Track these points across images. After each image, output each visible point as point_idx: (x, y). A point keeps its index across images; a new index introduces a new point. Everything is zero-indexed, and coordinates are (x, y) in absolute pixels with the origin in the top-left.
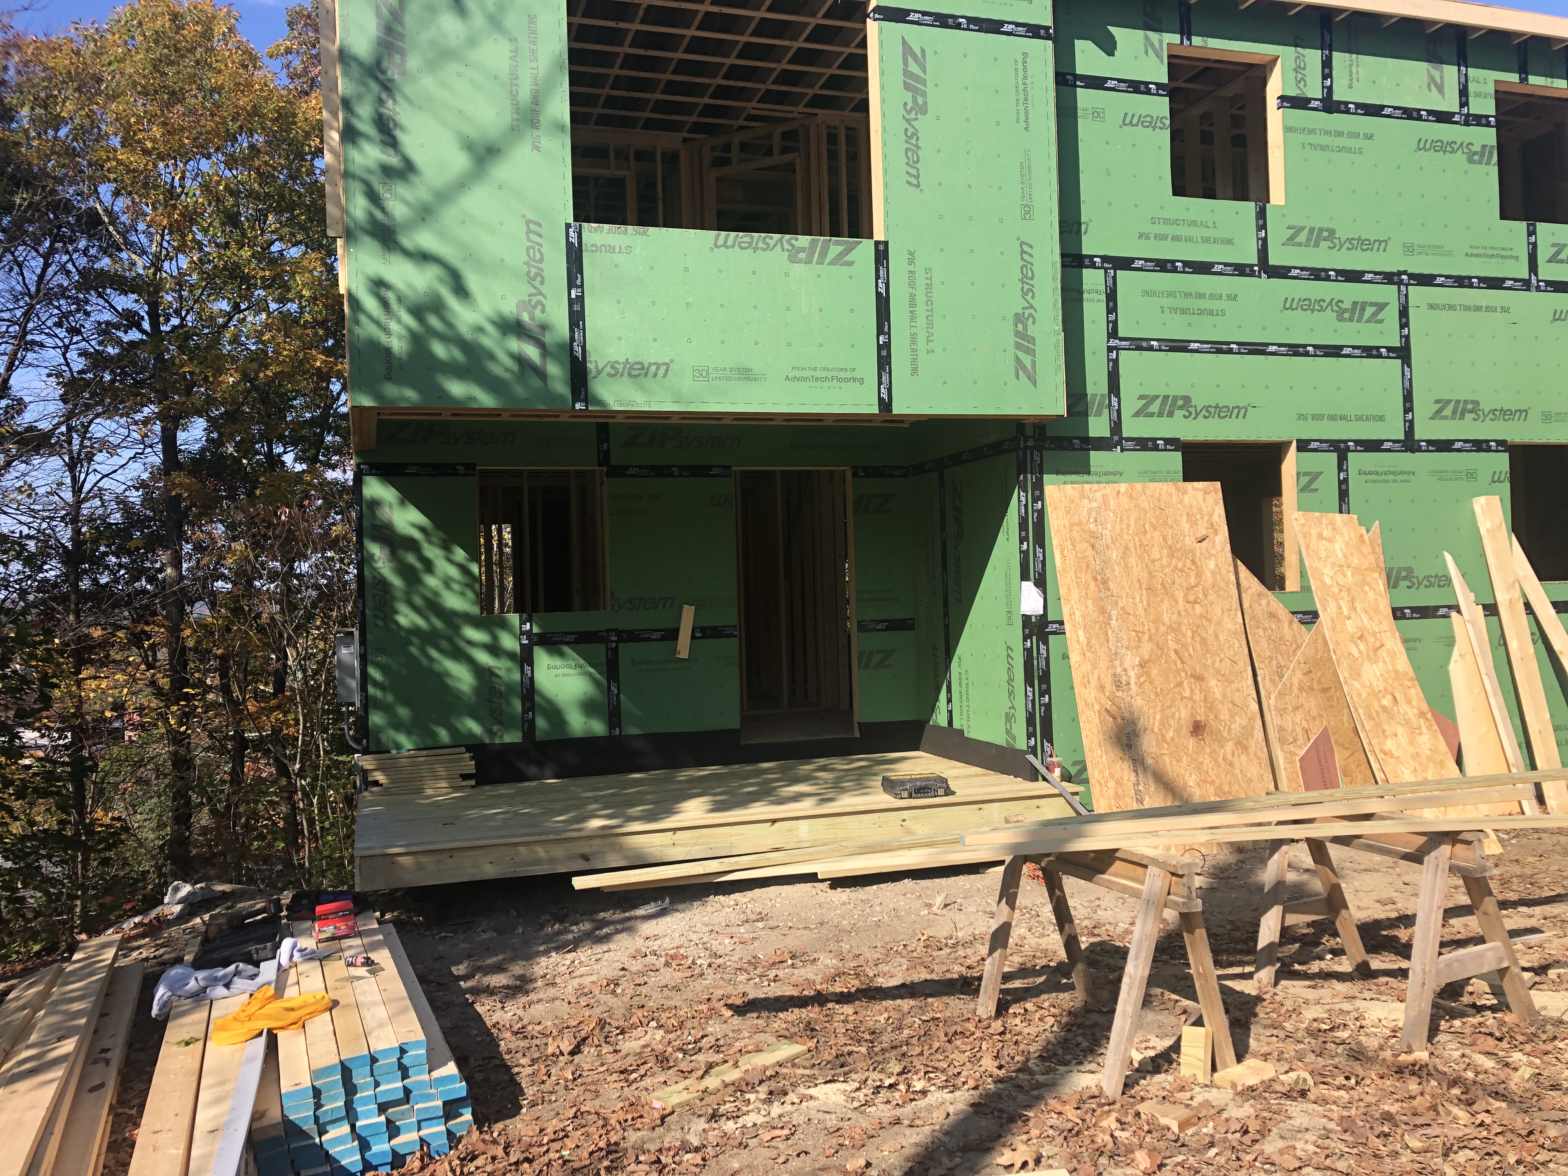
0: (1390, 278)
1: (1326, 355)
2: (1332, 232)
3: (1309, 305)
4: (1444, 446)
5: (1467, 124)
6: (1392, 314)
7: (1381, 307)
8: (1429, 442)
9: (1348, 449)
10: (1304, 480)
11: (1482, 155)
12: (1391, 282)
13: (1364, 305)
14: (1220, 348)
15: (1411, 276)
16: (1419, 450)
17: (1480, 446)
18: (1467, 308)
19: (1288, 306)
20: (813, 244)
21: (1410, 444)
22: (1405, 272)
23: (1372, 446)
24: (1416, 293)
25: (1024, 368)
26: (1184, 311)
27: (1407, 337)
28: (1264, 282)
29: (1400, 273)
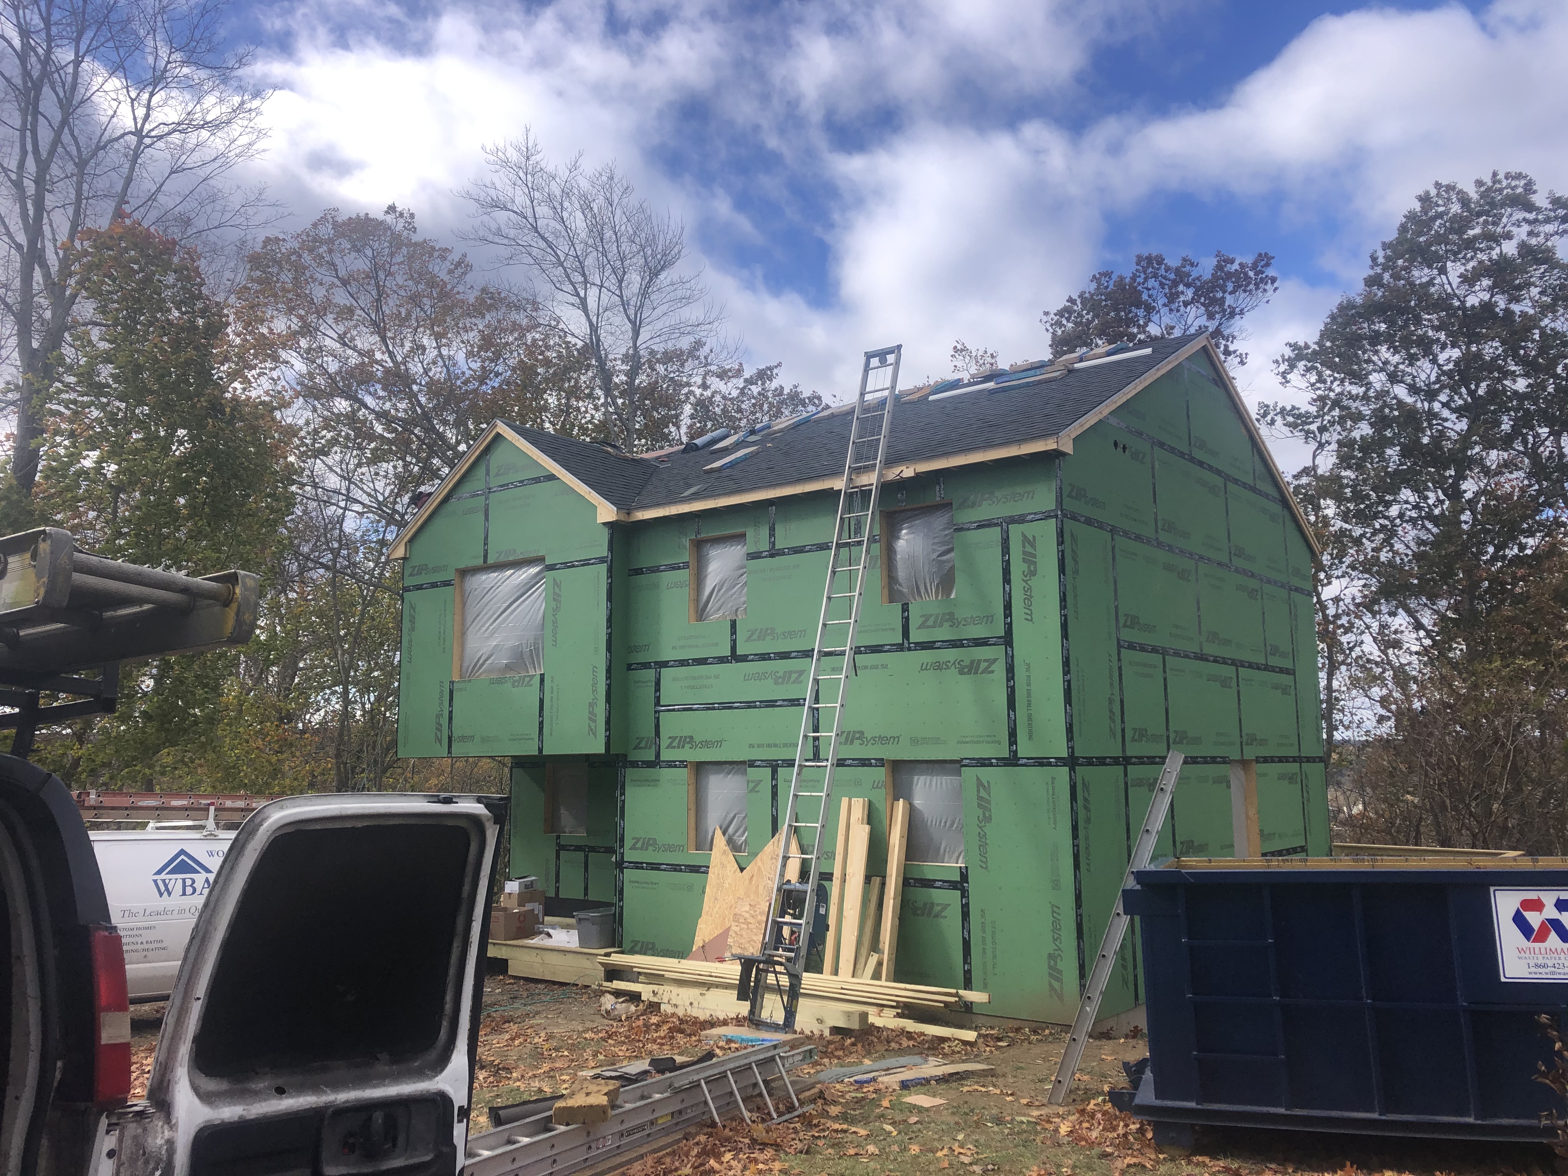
0: (807, 654)
1: (767, 706)
2: (773, 629)
3: (760, 677)
6: (808, 677)
7: (801, 673)
9: (778, 765)
10: (752, 785)
13: (791, 672)
14: (710, 707)
17: (864, 763)
19: (746, 678)
20: (520, 678)
23: (793, 763)
26: (693, 687)
27: (817, 691)
28: (734, 666)
29: (812, 650)
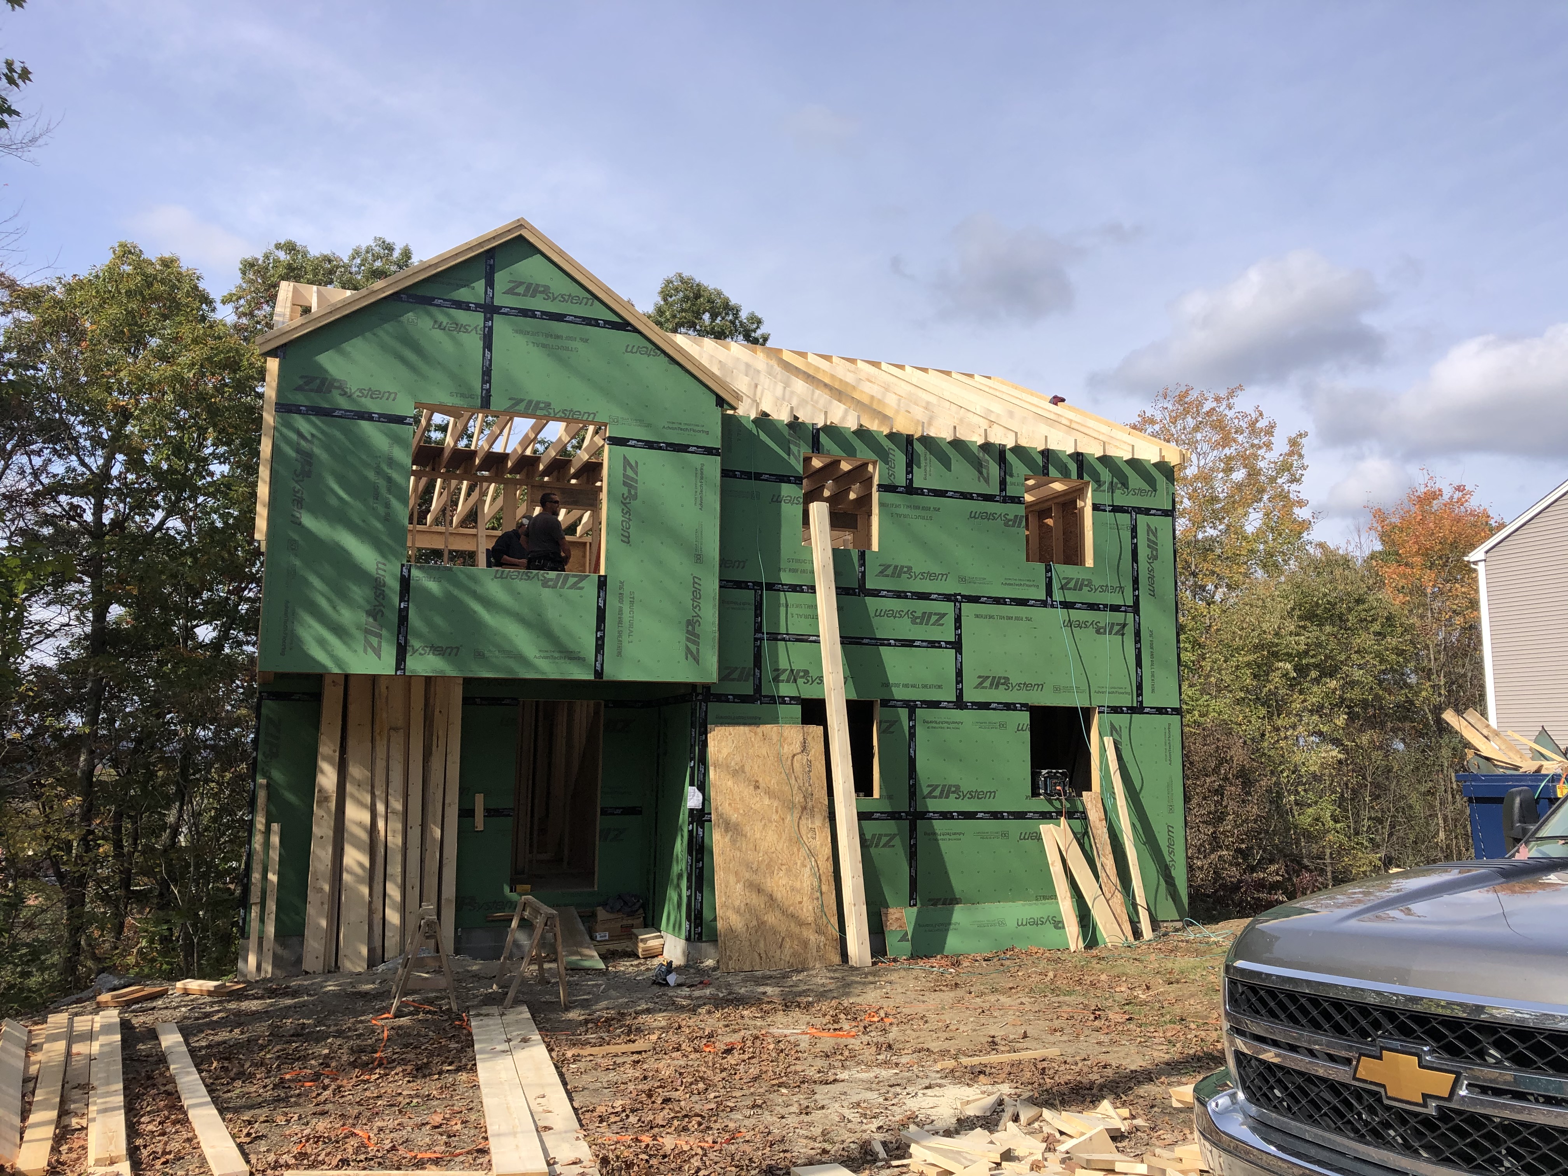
0: (948, 598)
1: (903, 646)
2: (910, 568)
3: (893, 614)
4: (984, 706)
5: (1004, 502)
6: (950, 620)
7: (942, 616)
8: (973, 703)
9: (916, 706)
10: (885, 725)
11: (1015, 522)
12: (949, 600)
13: (930, 614)
15: (963, 596)
16: (966, 708)
17: (1009, 707)
18: (1002, 618)
19: (878, 614)
20: (558, 576)
21: (960, 703)
22: (959, 594)
23: (935, 705)
24: (967, 608)
25: (691, 653)
26: (806, 617)
27: (960, 636)
28: (863, 599)
29: (955, 595)
